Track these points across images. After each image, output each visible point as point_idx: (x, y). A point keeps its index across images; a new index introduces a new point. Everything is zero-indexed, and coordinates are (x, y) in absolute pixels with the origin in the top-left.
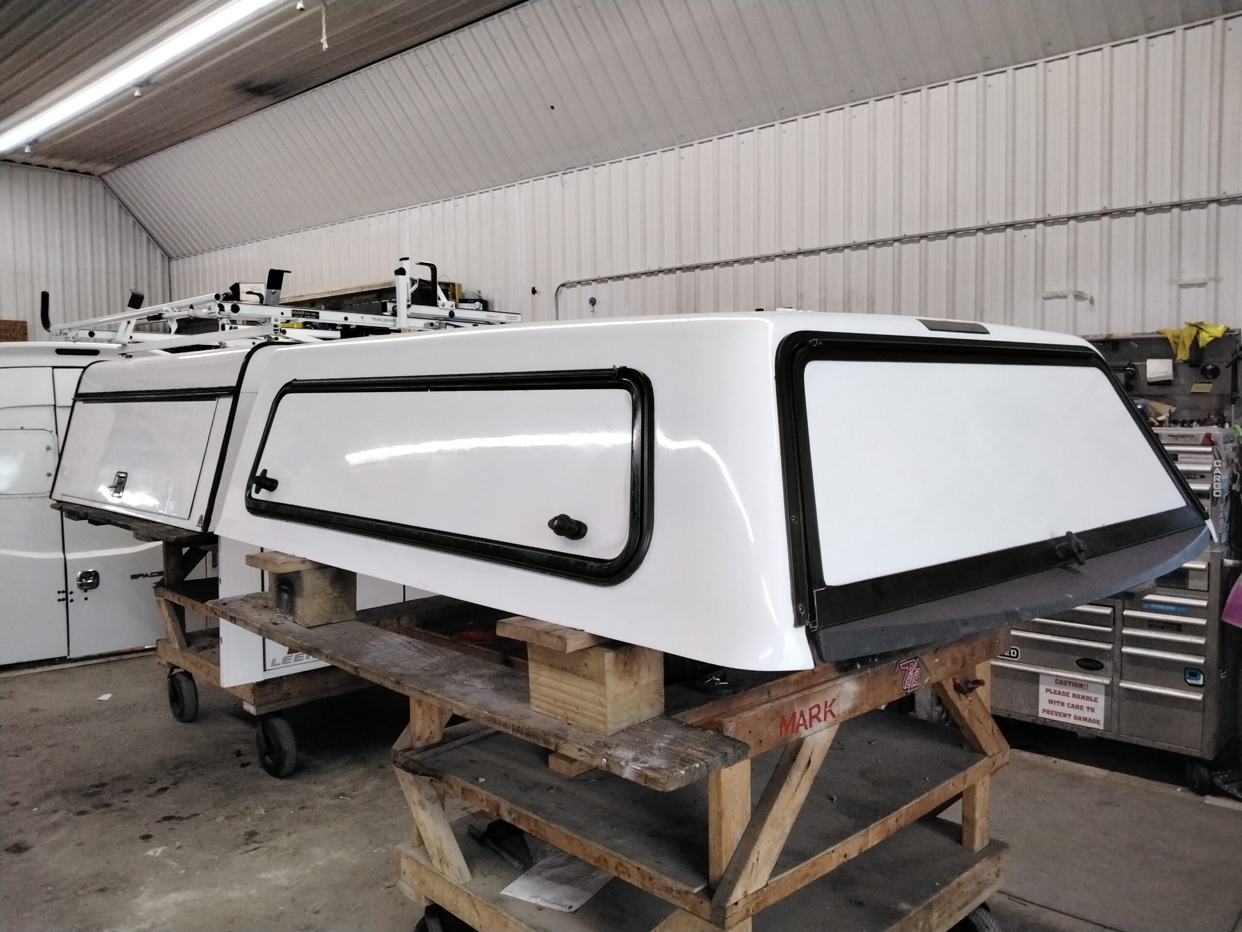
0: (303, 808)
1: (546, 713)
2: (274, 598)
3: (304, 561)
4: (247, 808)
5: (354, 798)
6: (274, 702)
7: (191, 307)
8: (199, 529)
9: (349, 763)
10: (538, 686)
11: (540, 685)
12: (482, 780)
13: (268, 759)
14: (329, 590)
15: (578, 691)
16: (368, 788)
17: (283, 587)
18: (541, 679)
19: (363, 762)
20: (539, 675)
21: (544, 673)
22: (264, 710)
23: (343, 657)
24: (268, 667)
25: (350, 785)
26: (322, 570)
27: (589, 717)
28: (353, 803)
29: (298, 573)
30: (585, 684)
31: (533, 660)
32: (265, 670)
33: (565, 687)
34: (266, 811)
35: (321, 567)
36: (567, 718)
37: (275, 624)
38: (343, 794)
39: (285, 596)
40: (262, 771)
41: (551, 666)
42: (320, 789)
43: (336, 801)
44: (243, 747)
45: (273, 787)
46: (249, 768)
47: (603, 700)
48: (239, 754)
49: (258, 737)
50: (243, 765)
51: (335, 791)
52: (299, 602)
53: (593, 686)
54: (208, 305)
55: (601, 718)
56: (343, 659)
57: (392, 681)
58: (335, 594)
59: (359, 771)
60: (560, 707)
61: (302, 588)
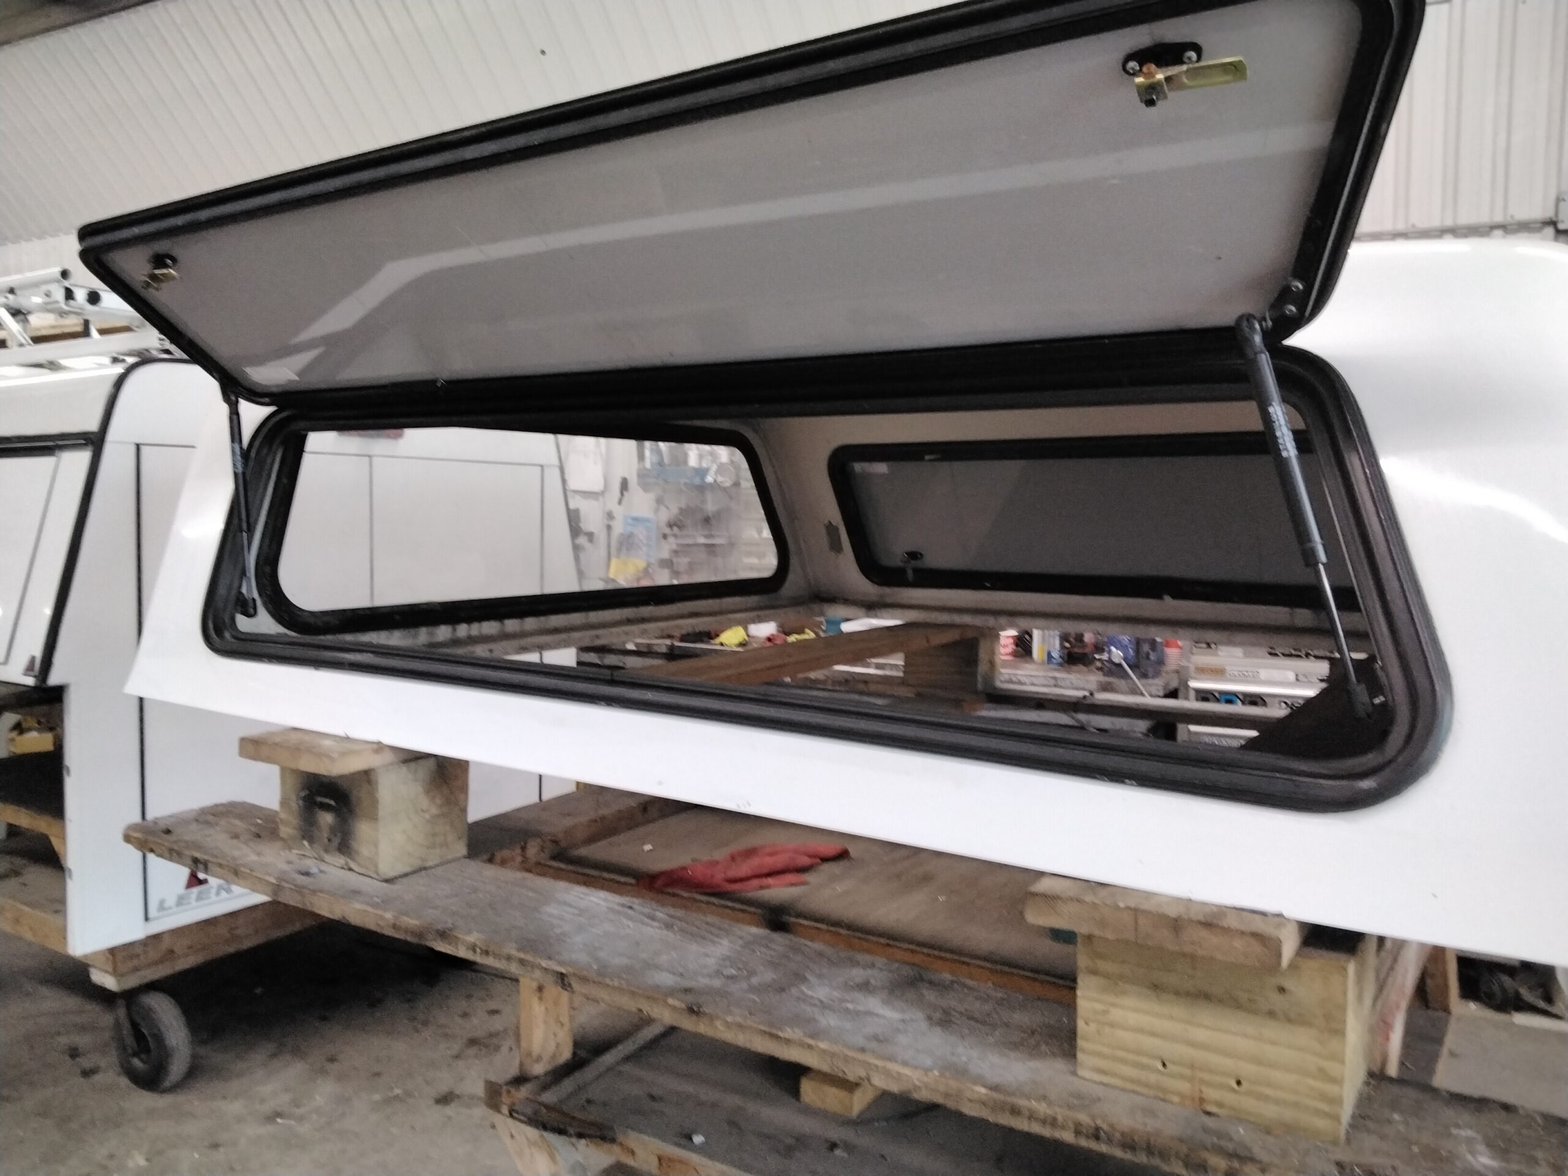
0: (215, 1146)
1: (1129, 1086)
2: (295, 821)
3: (379, 747)
4: (111, 1156)
5: (301, 1119)
6: (149, 965)
7: (12, 291)
8: (30, 681)
9: (274, 1055)
10: (1107, 1030)
11: (1112, 1025)
12: (698, 1139)
13: (137, 1063)
14: (424, 802)
15: (1244, 1045)
16: (319, 1100)
17: (319, 799)
18: (1116, 1014)
19: (297, 1052)
20: (1114, 1005)
21: (1129, 1001)
22: (132, 982)
23: (519, 950)
24: (152, 912)
25: (286, 1097)
26: (413, 765)
27: (1277, 1102)
28: (304, 1129)
29: (367, 776)
30: (1273, 1030)
31: (1094, 972)
32: (147, 919)
33: (1200, 1035)
34: (147, 1160)
35: (413, 758)
36: (1202, 1100)
37: (307, 874)
38: (279, 1115)
39: (327, 819)
40: (124, 1081)
41: (1157, 988)
42: (235, 1107)
43: (270, 1128)
44: (82, 1040)
45: (151, 1113)
46: (97, 1078)
47: (1332, 1067)
48: (74, 1053)
49: (117, 1025)
50: (87, 1073)
51: (267, 1108)
52: (363, 829)
53: (1303, 1036)
54: (45, 288)
55: (1324, 1107)
56: (522, 955)
57: (674, 1008)
58: (434, 811)
59: (294, 1071)
60: (1182, 1077)
61: (375, 802)
